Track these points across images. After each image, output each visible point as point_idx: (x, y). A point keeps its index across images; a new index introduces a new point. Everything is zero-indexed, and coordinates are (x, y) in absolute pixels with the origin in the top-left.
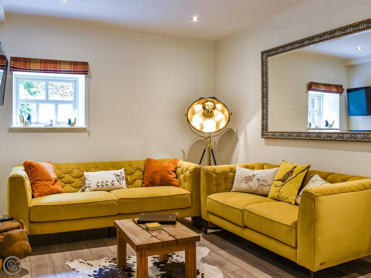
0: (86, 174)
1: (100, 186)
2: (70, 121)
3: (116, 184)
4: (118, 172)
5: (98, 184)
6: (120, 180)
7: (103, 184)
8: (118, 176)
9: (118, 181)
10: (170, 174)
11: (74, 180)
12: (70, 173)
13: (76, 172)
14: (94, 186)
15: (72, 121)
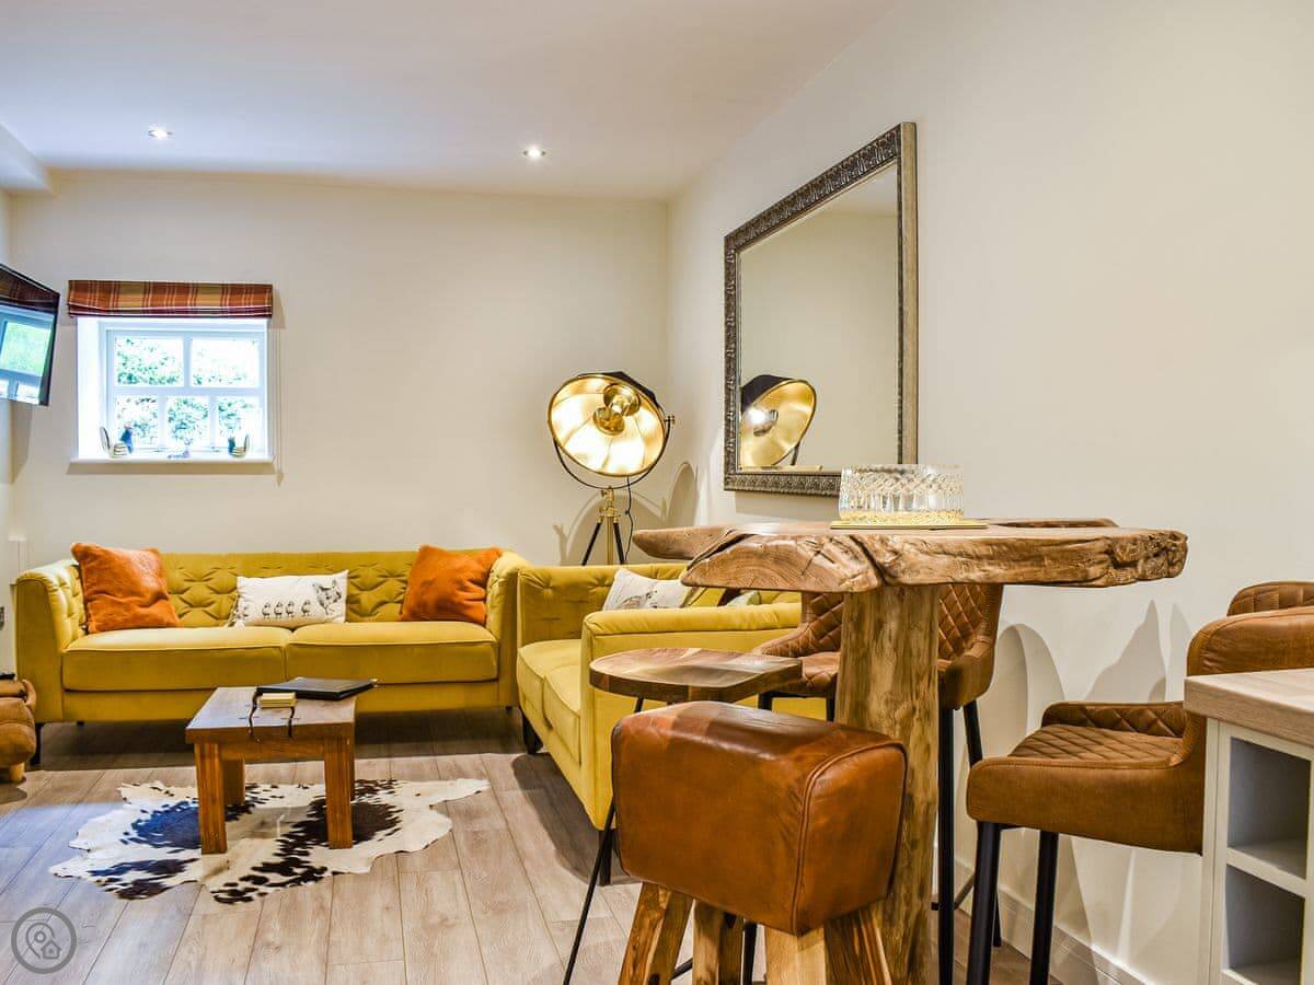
0: (242, 581)
1: (273, 615)
2: (232, 443)
3: (316, 610)
4: (325, 580)
5: (267, 610)
6: (326, 602)
7: (279, 610)
8: (323, 589)
9: (322, 604)
10: (465, 589)
11: (214, 597)
12: (205, 578)
13: (221, 578)
14: (255, 613)
15: (239, 444)
